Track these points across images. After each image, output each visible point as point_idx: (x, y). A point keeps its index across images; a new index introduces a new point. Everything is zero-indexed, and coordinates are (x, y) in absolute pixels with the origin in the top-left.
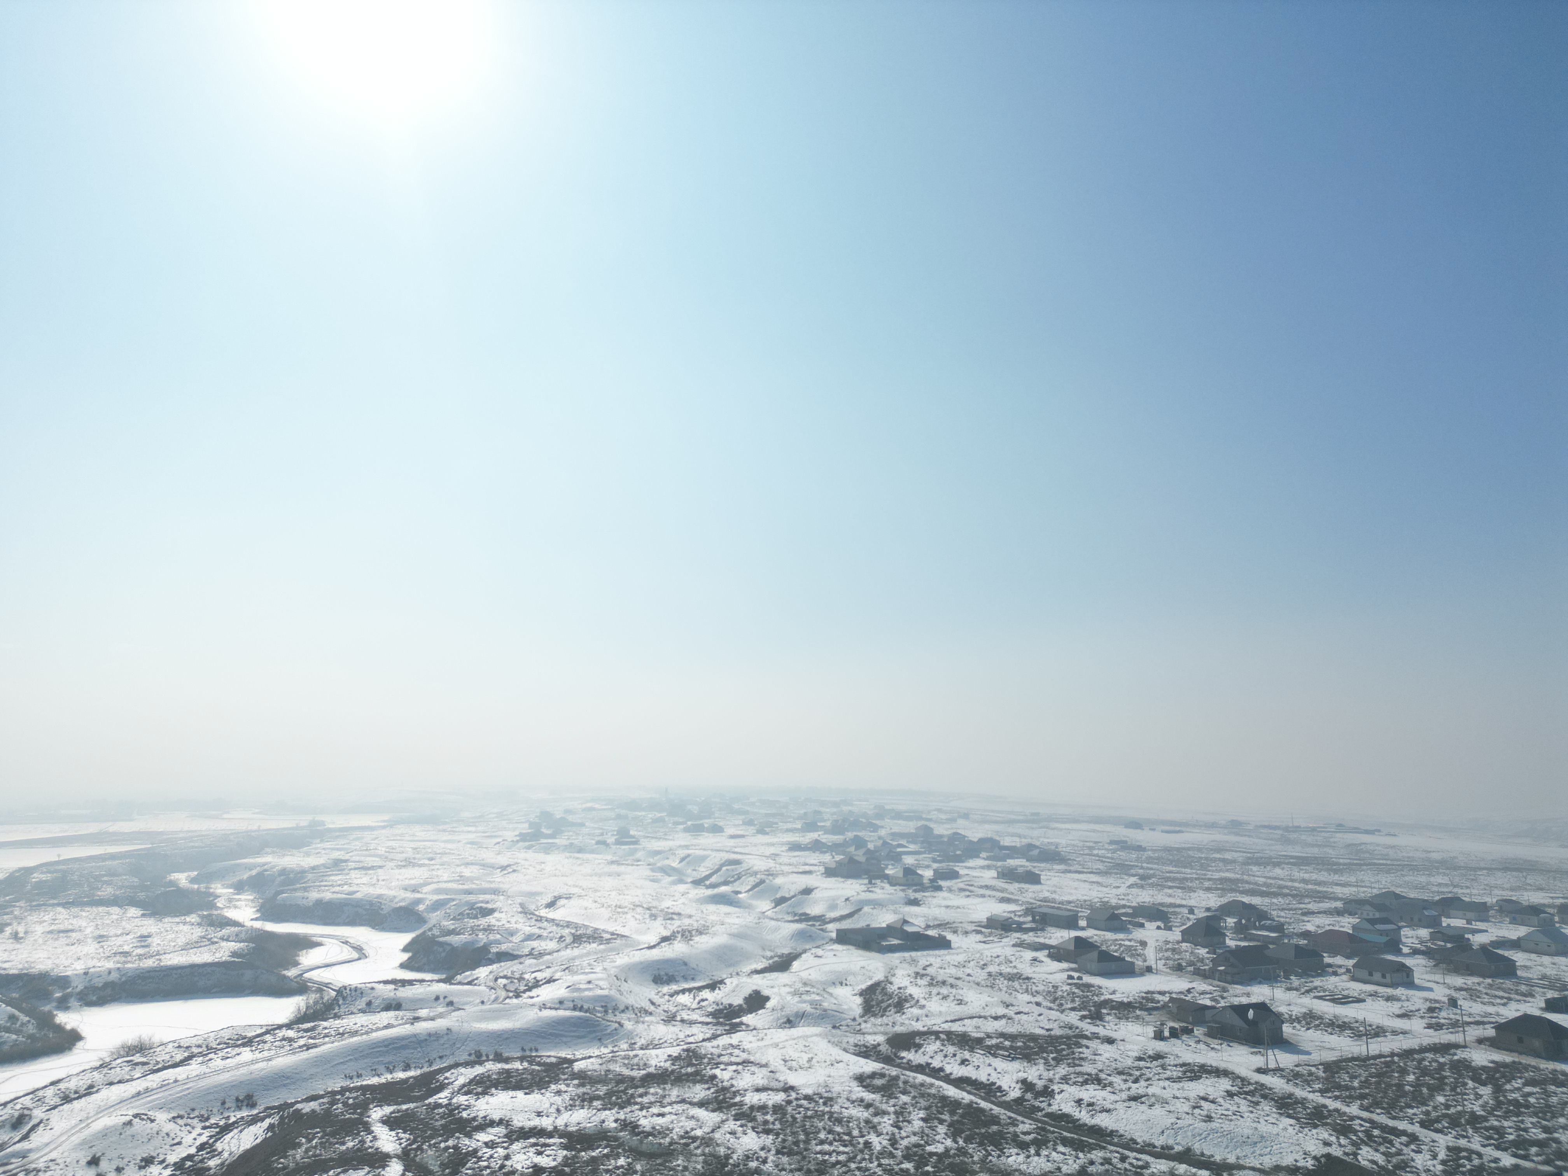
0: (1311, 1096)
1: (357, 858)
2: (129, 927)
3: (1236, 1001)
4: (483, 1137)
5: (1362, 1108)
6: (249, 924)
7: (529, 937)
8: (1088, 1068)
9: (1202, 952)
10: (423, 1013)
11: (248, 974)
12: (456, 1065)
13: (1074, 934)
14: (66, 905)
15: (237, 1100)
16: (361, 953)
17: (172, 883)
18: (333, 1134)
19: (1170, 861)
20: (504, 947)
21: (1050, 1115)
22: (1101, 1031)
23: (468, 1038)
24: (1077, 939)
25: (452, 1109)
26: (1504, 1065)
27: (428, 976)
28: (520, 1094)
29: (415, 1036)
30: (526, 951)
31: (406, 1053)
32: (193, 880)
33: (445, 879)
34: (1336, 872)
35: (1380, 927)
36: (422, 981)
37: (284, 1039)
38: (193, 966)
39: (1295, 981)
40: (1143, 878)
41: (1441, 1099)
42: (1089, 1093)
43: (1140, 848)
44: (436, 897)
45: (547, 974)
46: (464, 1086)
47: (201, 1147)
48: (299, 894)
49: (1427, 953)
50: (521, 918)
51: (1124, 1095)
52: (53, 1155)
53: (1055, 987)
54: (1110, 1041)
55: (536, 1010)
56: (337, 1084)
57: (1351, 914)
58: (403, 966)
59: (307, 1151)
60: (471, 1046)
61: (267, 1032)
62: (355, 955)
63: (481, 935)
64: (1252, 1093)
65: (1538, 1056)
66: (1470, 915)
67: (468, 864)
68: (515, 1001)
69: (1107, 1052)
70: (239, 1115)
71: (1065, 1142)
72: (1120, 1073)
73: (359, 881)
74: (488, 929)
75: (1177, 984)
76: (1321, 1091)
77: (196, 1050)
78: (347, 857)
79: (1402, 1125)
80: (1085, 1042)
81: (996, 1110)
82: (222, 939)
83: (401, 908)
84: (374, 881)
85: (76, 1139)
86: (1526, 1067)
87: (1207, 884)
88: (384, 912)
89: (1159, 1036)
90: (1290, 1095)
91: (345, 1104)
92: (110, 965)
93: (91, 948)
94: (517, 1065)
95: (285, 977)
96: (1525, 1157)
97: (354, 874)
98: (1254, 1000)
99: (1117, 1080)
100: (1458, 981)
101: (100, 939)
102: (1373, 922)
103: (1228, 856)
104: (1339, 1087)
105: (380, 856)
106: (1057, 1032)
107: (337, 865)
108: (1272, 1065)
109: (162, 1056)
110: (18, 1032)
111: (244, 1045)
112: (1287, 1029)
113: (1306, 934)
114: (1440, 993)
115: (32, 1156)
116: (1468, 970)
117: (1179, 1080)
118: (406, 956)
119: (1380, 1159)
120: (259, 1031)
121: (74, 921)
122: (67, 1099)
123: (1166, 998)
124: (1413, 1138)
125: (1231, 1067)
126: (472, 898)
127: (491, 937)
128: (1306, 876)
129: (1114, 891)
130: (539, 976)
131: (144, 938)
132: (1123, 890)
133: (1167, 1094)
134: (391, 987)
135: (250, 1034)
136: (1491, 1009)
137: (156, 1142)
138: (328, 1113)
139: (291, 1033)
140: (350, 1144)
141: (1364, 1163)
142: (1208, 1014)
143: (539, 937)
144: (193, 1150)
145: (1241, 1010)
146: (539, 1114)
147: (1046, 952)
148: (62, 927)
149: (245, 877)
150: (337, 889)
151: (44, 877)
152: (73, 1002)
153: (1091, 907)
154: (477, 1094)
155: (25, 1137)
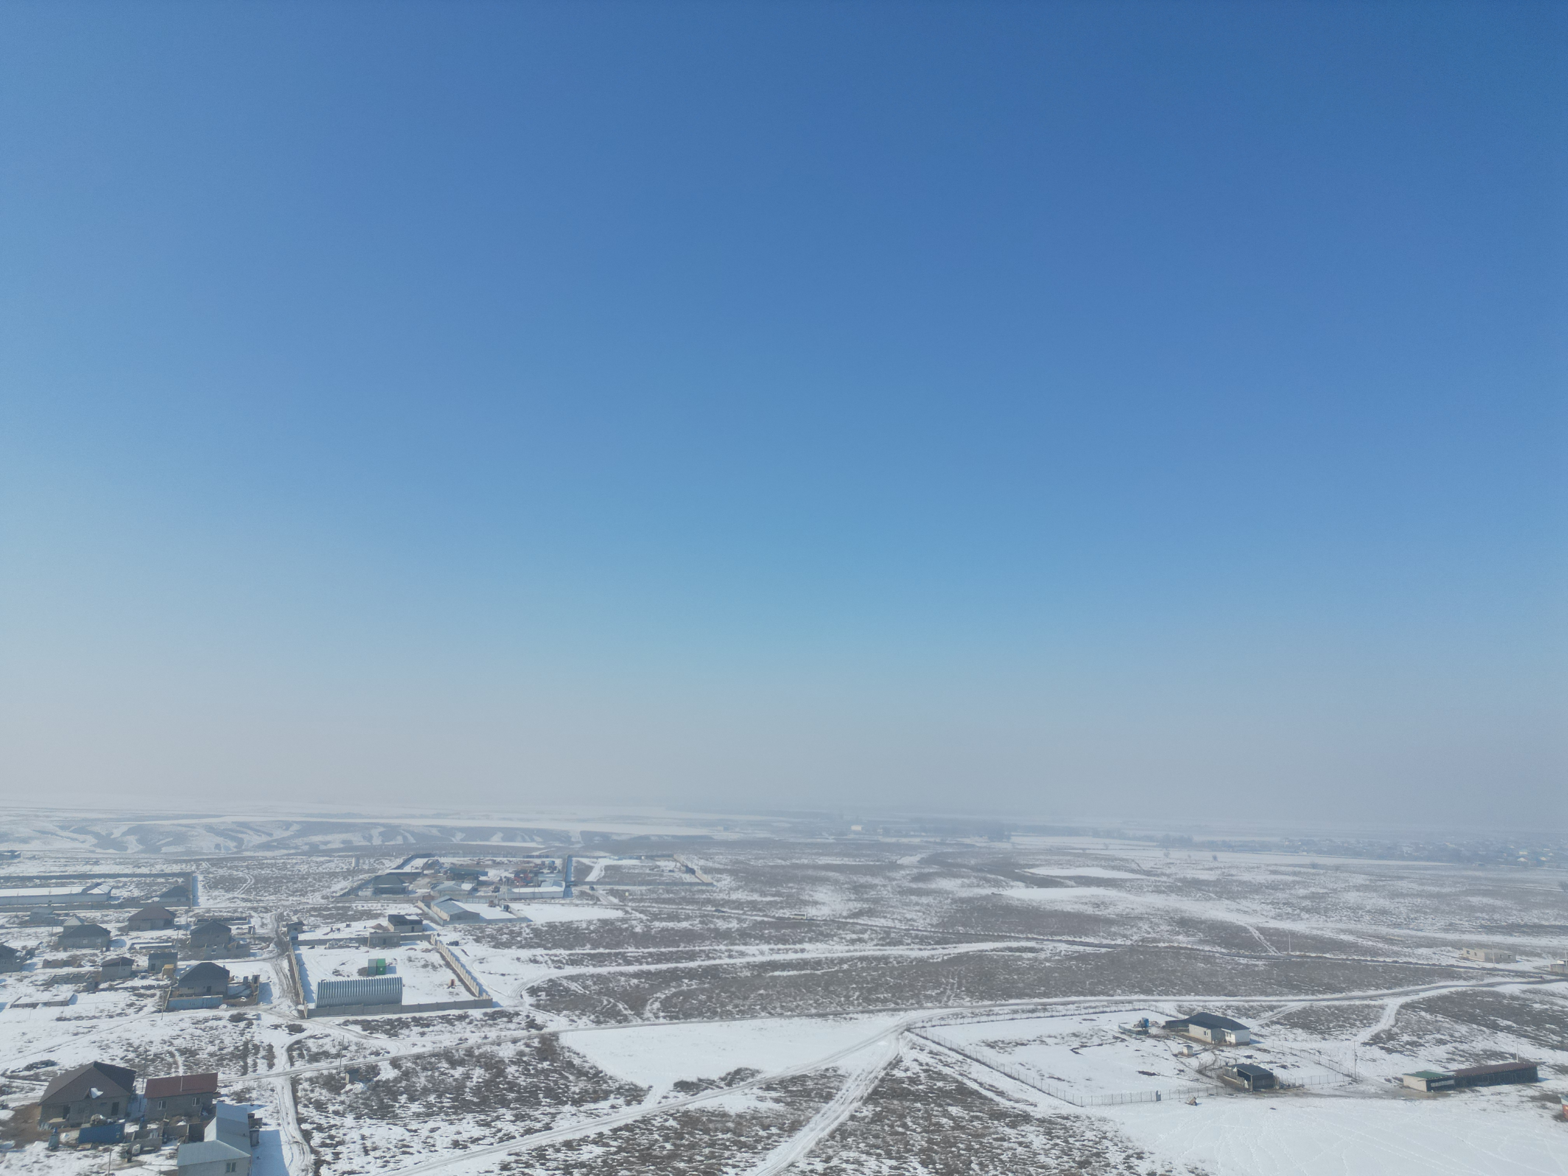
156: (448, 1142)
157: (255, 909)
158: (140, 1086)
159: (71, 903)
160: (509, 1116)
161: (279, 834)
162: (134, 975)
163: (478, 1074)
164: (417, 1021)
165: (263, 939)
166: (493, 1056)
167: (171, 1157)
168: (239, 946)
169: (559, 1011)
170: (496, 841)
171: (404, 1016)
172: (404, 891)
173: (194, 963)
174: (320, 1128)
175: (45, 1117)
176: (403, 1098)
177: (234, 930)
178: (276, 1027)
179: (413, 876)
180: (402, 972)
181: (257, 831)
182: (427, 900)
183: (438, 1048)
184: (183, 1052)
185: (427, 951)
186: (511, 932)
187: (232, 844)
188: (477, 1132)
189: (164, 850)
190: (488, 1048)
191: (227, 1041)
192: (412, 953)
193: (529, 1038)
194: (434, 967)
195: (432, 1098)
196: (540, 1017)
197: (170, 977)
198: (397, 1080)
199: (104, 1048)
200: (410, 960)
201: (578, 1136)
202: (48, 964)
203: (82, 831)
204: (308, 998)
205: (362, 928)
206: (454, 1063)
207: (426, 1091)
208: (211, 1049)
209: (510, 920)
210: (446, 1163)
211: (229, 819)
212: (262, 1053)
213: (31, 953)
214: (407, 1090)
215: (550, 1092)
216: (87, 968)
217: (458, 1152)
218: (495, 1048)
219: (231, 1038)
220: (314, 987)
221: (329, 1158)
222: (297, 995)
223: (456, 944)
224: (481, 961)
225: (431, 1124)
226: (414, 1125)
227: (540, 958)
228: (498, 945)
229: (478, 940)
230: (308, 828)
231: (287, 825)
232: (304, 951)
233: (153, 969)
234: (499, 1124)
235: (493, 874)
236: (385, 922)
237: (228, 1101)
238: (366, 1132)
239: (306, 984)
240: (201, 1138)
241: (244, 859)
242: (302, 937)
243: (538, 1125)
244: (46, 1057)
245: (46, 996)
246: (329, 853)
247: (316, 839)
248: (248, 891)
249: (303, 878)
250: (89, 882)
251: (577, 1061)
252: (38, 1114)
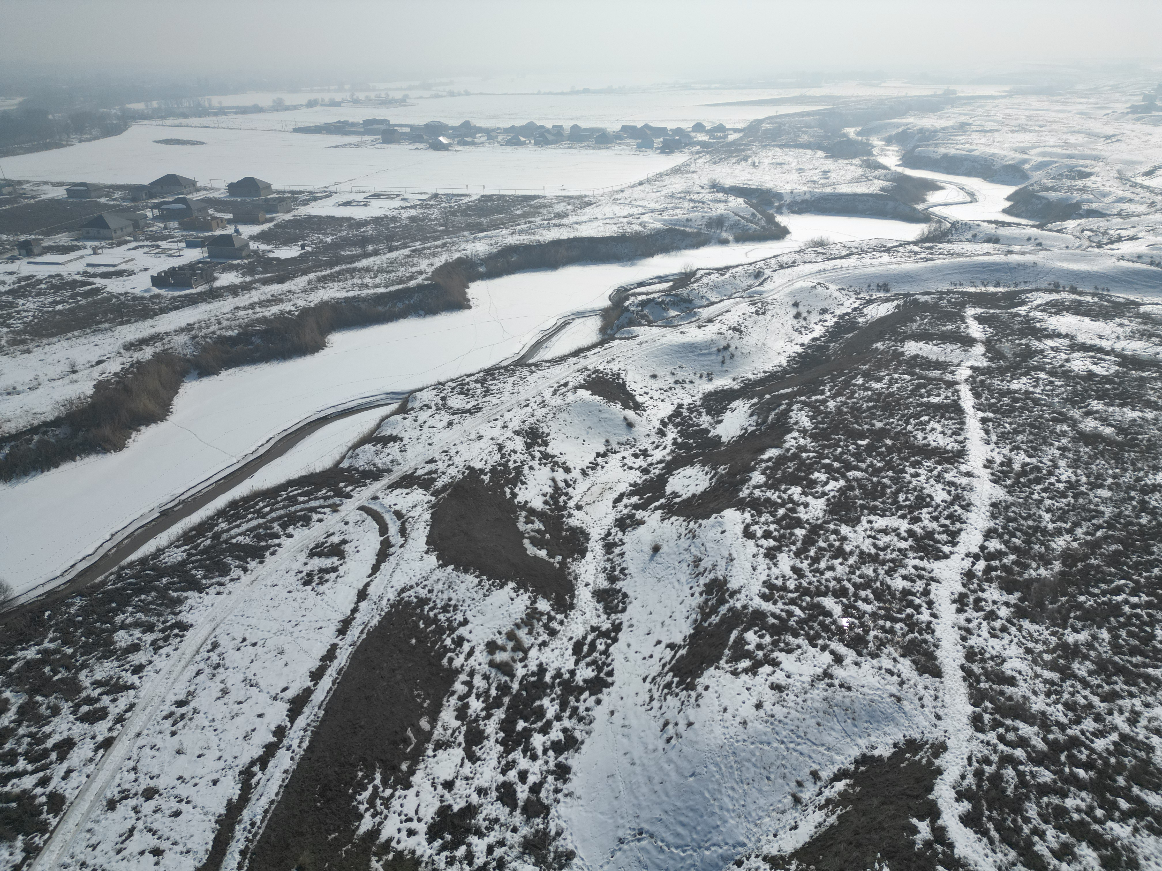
1: (979, 123)
2: (817, 164)
4: (1050, 343)
6: (894, 168)
7: (1121, 200)
10: (1016, 248)
11: (891, 204)
12: (1037, 290)
14: (782, 146)
15: (878, 285)
16: (973, 198)
17: (845, 135)
18: (938, 319)
20: (1094, 206)
23: (1049, 272)
25: (1028, 320)
27: (1024, 221)
28: (1087, 320)
29: (1007, 264)
30: (1115, 211)
31: (998, 275)
32: (858, 134)
33: (1051, 144)
36: (1018, 224)
37: (911, 252)
38: (855, 195)
44: (1040, 159)
45: (1131, 232)
46: (1041, 305)
47: (855, 310)
48: (931, 149)
50: (1116, 183)
52: (775, 297)
55: (1114, 260)
56: (945, 287)
58: (1005, 211)
59: (920, 325)
60: (1052, 279)
61: (900, 245)
62: (968, 199)
63: (1075, 194)
67: (1074, 132)
68: (1096, 250)
70: (879, 295)
73: (978, 141)
74: (1083, 190)
77: (854, 250)
78: (971, 121)
82: (875, 178)
83: (1010, 166)
84: (990, 142)
85: (787, 290)
88: (996, 167)
91: (949, 301)
92: (805, 188)
93: (795, 176)
94: (1089, 299)
95: (915, 209)
97: (974, 136)
101: (800, 170)
105: (998, 122)
107: (963, 127)
109: (834, 250)
110: (756, 224)
111: (884, 251)
115: (765, 295)
118: (1008, 204)
120: (895, 244)
121: (785, 158)
122: (782, 267)
126: (1073, 162)
127: (1085, 196)
130: (1123, 233)
131: (826, 172)
134: (994, 226)
135: (889, 245)
137: (829, 301)
138: (936, 304)
139: (916, 249)
140: (950, 327)
143: (1131, 200)
144: (850, 310)
146: (1100, 337)
148: (778, 161)
149: (894, 133)
150: (960, 146)
151: (769, 126)
152: (785, 210)
154: (1051, 313)
155: (761, 284)
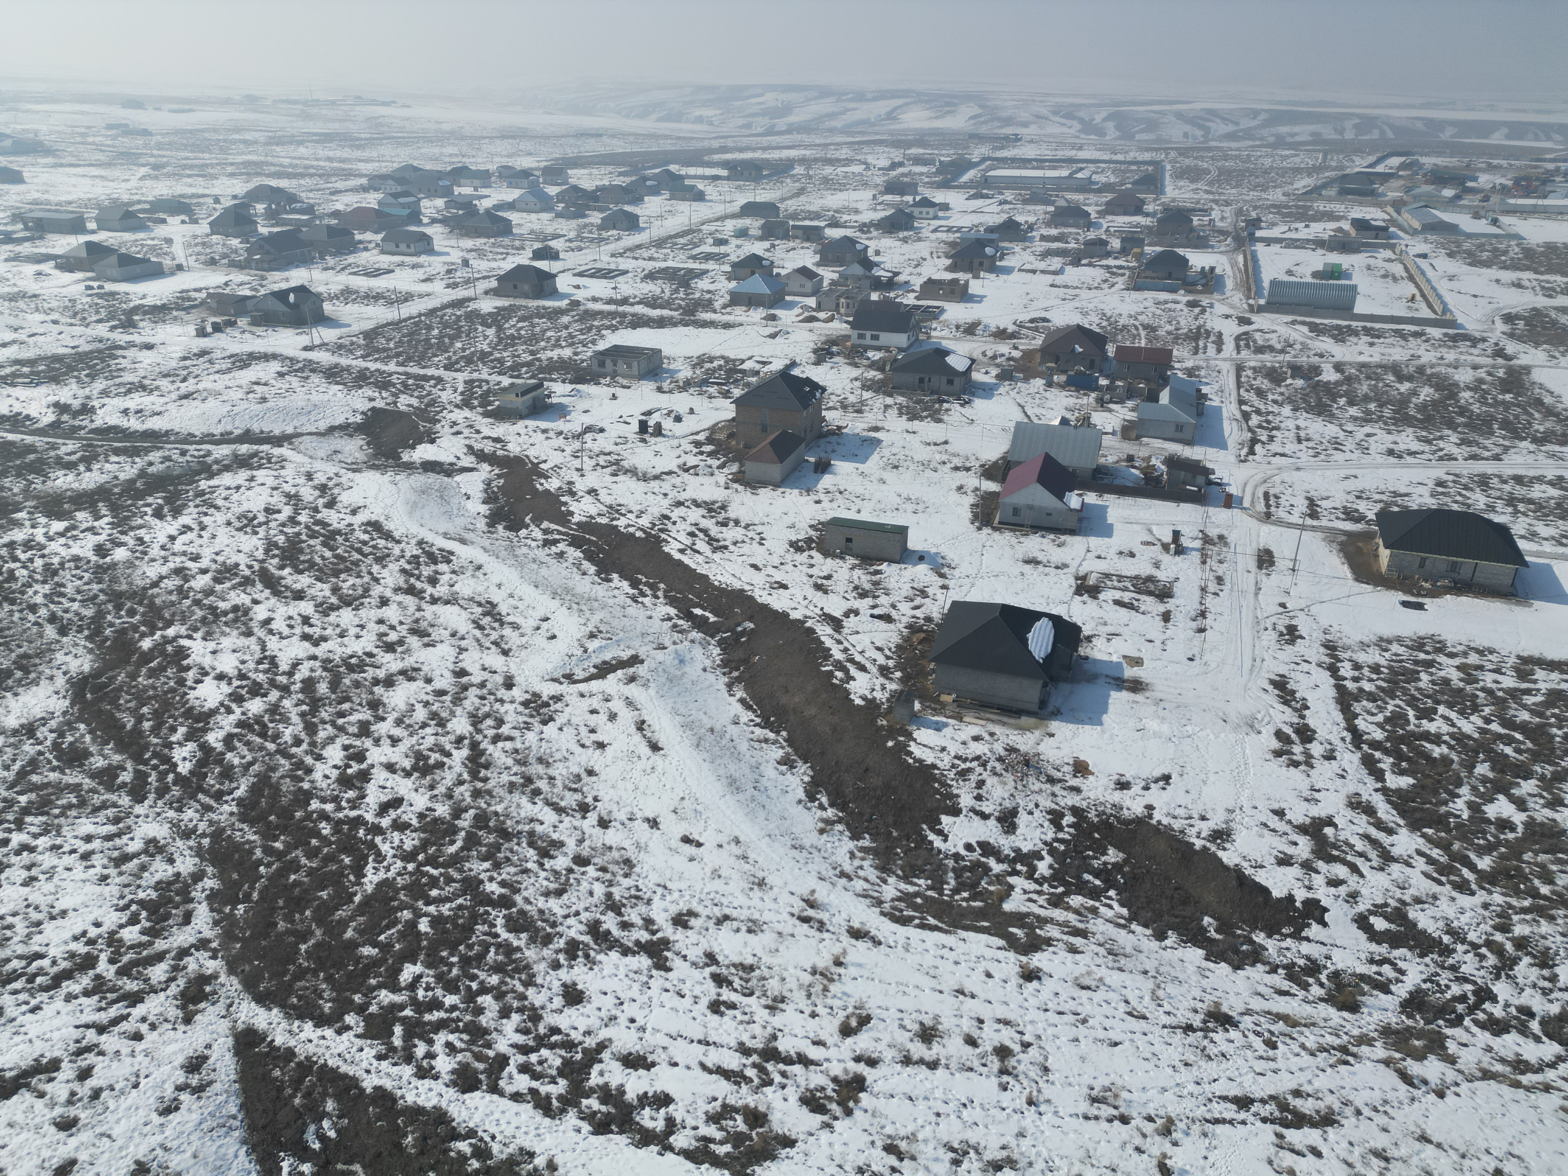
0: (354, 363)
3: (276, 287)
5: (399, 364)
8: (128, 377)
9: (235, 242)
13: (83, 239)
19: (185, 147)
21: (92, 431)
22: (137, 338)
24: (89, 245)
26: (504, 309)
34: (358, 147)
35: (402, 200)
39: (330, 261)
40: (156, 167)
41: (459, 345)
42: (134, 401)
43: (145, 133)
49: (444, 221)
51: (174, 396)
53: (73, 301)
54: (149, 347)
57: (376, 190)
64: (301, 370)
65: (527, 297)
66: (477, 182)
69: (147, 358)
71: (117, 452)
72: (166, 376)
75: (213, 279)
76: (363, 357)
79: (430, 372)
80: (120, 352)
81: (29, 439)
86: (519, 308)
87: (230, 169)
89: (201, 333)
90: (336, 365)
96: (518, 377)
98: (293, 284)
99: (164, 383)
100: (469, 243)
102: (396, 196)
103: (248, 136)
104: (378, 350)
106: (86, 348)
108: (317, 342)
112: (327, 307)
113: (336, 214)
114: (455, 256)
116: (476, 233)
117: (229, 370)
119: (415, 402)
123: (203, 295)
124: (439, 380)
125: (278, 350)
128: (331, 154)
129: (124, 185)
132: (133, 183)
133: (219, 386)
136: (494, 265)
141: (403, 408)
142: (250, 304)
145: (282, 295)
147: (52, 263)
153: (99, 206)
156: (1383, 448)
157: (1216, 202)
158: (1111, 350)
159: (1061, 185)
160: (1454, 438)
161: (1246, 123)
162: (1108, 254)
163: (1426, 393)
164: (1368, 331)
165: (1223, 233)
166: (1446, 378)
167: (1133, 410)
168: (1199, 237)
169: (1537, 345)
170: (1497, 139)
171: (1354, 324)
172: (1373, 193)
173: (1159, 249)
174: (1258, 412)
175: (1043, 362)
176: (1342, 401)
177: (1196, 221)
178: (1227, 317)
179: (1385, 177)
180: (1359, 279)
181: (1225, 120)
182: (1398, 205)
183: (1385, 360)
184: (1146, 327)
185: (1389, 260)
186: (1495, 250)
187: (1199, 133)
188: (1415, 446)
189: (1138, 137)
190: (1443, 370)
191: (1183, 323)
192: (1372, 261)
193: (1494, 367)
194: (1395, 279)
195: (1372, 406)
196: (1511, 347)
197: (1138, 260)
198: (1337, 383)
199: (1085, 314)
200: (1369, 268)
201: (1532, 473)
202: (1043, 238)
203: (1069, 116)
204: (1259, 294)
205: (1321, 229)
206: (1401, 378)
207: (1366, 399)
208: (1169, 328)
209: (1496, 236)
210: (1378, 467)
211: (1198, 106)
212: (1212, 338)
213: (1031, 227)
214: (1346, 394)
215: (1506, 425)
216: (1072, 245)
217: (1392, 460)
218: (1451, 370)
219: (1186, 320)
220: (1266, 284)
221: (1264, 438)
222: (1249, 289)
223: (1424, 256)
224: (1451, 278)
225: (1368, 429)
226: (1350, 427)
227: (1526, 283)
228: (1475, 261)
229: (1451, 255)
230: (1277, 118)
231: (1255, 113)
232: (1259, 247)
233: (1124, 251)
234: (1441, 444)
235: (1484, 180)
236: (1346, 226)
237: (1180, 374)
238: (1301, 423)
239: (1258, 281)
240: (1156, 400)
241: (1210, 149)
242: (1259, 234)
243: (1486, 454)
244: (1043, 314)
245: (1042, 265)
246: (1295, 146)
247: (1284, 130)
248: (1211, 183)
249: (1266, 172)
250: (1075, 166)
251: (1548, 400)
252: (1038, 357)
